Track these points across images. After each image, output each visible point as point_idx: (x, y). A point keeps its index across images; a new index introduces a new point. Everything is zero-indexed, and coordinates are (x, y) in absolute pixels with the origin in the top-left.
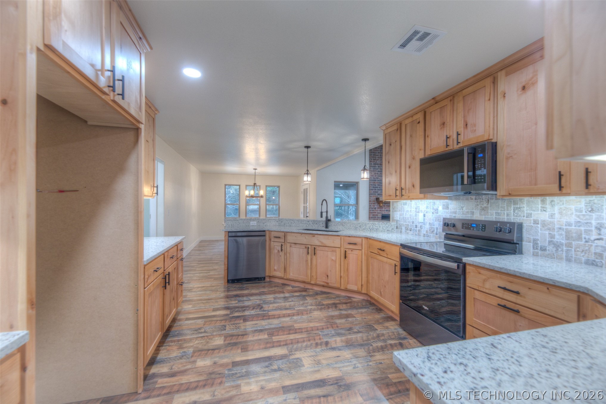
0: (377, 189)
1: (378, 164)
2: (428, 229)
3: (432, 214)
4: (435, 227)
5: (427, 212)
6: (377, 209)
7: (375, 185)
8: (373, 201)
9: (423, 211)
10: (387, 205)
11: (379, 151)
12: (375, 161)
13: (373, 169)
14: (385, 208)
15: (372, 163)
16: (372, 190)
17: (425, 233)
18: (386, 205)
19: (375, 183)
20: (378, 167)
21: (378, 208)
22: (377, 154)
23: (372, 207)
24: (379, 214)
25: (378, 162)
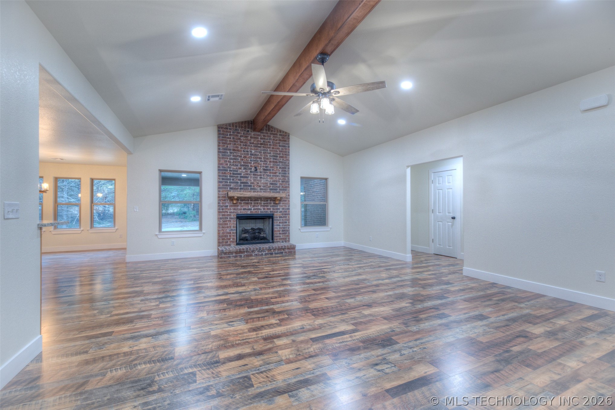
0: (229, 181)
1: (230, 150)
6: (228, 207)
7: (226, 176)
8: (222, 197)
10: (244, 202)
11: (232, 133)
12: (226, 145)
13: (222, 155)
14: (242, 206)
15: (221, 148)
16: (221, 182)
18: (242, 202)
19: (225, 173)
20: (231, 153)
21: (231, 206)
22: (229, 136)
23: (221, 205)
24: (232, 214)
25: (231, 147)
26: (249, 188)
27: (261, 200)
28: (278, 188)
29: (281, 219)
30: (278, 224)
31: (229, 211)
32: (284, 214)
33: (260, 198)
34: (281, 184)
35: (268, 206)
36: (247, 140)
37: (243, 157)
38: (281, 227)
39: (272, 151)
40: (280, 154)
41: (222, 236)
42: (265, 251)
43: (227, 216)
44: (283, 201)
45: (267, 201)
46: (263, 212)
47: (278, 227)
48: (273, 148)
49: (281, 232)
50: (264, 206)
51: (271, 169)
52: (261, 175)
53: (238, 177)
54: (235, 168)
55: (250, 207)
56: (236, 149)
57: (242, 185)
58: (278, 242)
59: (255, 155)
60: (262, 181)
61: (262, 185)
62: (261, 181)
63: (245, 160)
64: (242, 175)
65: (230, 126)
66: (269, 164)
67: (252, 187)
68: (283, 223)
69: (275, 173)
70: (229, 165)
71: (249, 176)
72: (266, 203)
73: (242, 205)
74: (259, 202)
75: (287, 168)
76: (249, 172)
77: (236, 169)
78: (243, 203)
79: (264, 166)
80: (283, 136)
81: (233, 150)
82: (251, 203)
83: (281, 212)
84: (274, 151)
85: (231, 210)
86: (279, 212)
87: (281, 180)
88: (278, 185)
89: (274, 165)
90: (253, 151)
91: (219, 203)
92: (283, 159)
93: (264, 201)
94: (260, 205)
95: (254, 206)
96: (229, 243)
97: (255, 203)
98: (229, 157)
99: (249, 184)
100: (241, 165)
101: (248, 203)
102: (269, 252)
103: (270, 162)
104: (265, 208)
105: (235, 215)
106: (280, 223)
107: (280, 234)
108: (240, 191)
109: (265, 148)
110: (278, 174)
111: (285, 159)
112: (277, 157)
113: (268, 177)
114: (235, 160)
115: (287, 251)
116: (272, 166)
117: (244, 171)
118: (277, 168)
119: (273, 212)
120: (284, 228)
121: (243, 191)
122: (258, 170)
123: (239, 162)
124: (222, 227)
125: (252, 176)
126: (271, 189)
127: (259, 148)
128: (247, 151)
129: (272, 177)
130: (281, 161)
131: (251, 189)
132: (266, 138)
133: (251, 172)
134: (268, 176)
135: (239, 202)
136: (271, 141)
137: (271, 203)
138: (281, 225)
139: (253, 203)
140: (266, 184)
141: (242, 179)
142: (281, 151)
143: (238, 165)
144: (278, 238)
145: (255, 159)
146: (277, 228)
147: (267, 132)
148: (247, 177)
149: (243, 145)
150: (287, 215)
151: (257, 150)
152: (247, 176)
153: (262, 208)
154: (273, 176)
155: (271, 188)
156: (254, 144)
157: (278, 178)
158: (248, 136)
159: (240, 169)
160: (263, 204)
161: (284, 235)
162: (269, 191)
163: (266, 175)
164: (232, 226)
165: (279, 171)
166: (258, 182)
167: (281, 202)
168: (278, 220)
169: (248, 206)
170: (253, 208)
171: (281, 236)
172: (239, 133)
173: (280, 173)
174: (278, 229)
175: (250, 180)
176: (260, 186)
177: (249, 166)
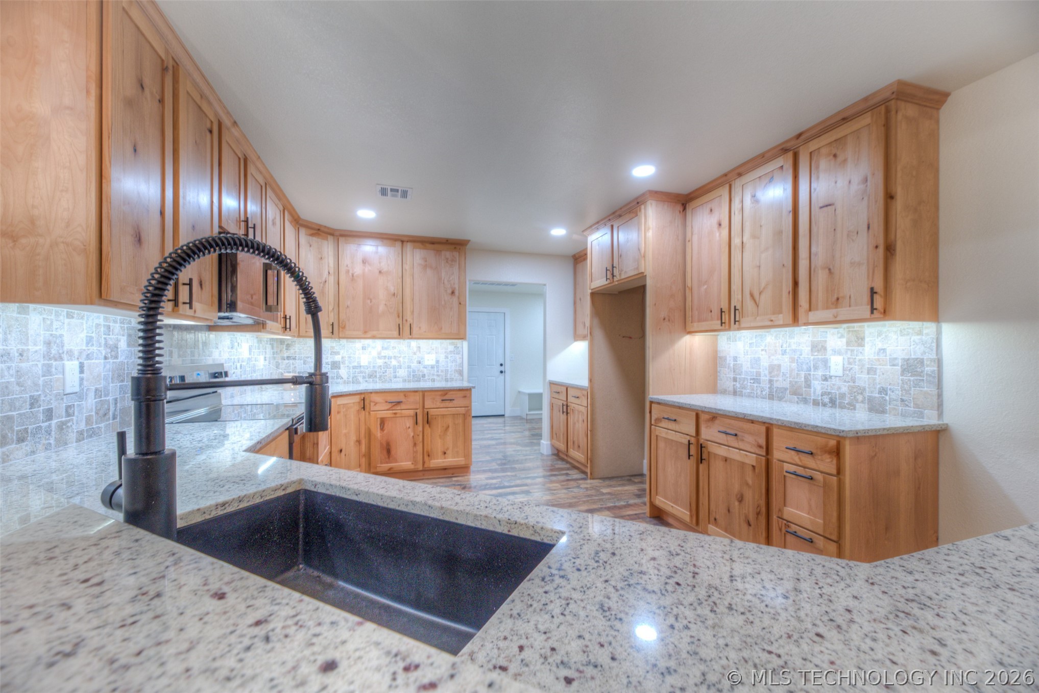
2: (92, 410)
3: (102, 361)
4: (110, 398)
5: (88, 357)
9: (76, 354)
17: (83, 426)
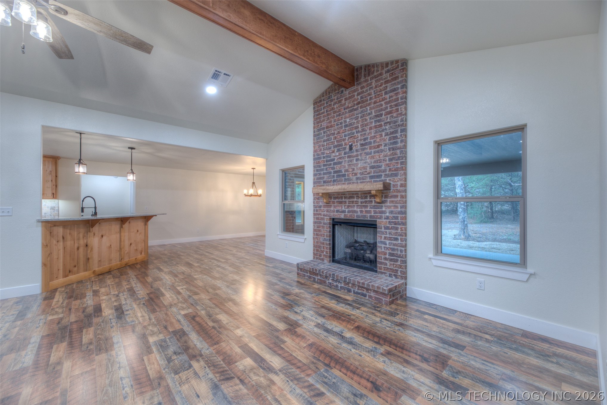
1: (323, 129)
6: (322, 208)
7: (320, 166)
11: (325, 105)
12: (320, 124)
13: (317, 139)
15: (316, 130)
19: (319, 162)
20: (324, 133)
22: (323, 111)
23: (316, 204)
24: (325, 217)
25: (324, 124)
26: (343, 178)
27: (358, 197)
28: (383, 174)
29: (388, 231)
30: (383, 240)
31: (322, 213)
32: (392, 222)
33: (356, 194)
34: (387, 165)
35: (366, 207)
36: (342, 105)
37: (337, 134)
38: (388, 246)
39: (374, 108)
40: (386, 108)
41: (316, 246)
42: (341, 283)
43: (321, 220)
44: (391, 197)
45: (366, 197)
46: (359, 217)
47: (383, 246)
48: (375, 103)
49: (387, 256)
50: (361, 207)
51: (372, 141)
52: (357, 155)
53: (331, 164)
54: (328, 152)
55: (343, 209)
56: (329, 125)
57: (335, 175)
58: (382, 273)
59: (351, 124)
60: (359, 166)
61: (359, 171)
62: (357, 164)
63: (339, 137)
64: (335, 161)
65: (323, 96)
66: (368, 134)
67: (347, 177)
68: (390, 239)
69: (378, 146)
70: (322, 150)
71: (343, 160)
72: (364, 202)
73: (335, 204)
74: (355, 200)
75: (399, 131)
76: (343, 154)
77: (330, 153)
78: (337, 202)
79: (361, 140)
80: (392, 70)
81: (327, 127)
82: (345, 202)
83: (387, 218)
84: (377, 106)
85: (324, 212)
86: (385, 219)
87: (387, 158)
88: (383, 168)
89: (376, 132)
90: (348, 120)
91: (314, 202)
92: (392, 116)
93: (362, 198)
94: (356, 205)
95: (349, 206)
96: (322, 257)
97: (349, 202)
98: (322, 140)
99: (343, 173)
100: (334, 147)
101: (341, 203)
102: (346, 286)
103: (371, 129)
104: (363, 210)
105: (328, 219)
106: (385, 238)
107: (386, 259)
108: (333, 185)
109: (364, 107)
110: (383, 148)
111: (395, 115)
112: (381, 115)
113: (368, 157)
114: (328, 141)
115: (372, 294)
116: (373, 135)
117: (337, 154)
118: (381, 135)
119: (375, 218)
120: (393, 249)
121: (336, 184)
122: (354, 148)
123: (332, 142)
124: (317, 234)
125: (347, 159)
126: (371, 177)
127: (355, 112)
128: (341, 123)
129: (373, 155)
130: (389, 120)
131: (345, 180)
132: (364, 90)
133: (345, 153)
134: (367, 154)
135: (332, 200)
136: (372, 91)
137: (371, 201)
138: (388, 243)
139: (347, 203)
140: (365, 168)
141: (335, 166)
142: (389, 102)
143: (331, 148)
144: (383, 266)
145: (349, 132)
146: (381, 247)
147: (367, 78)
148: (340, 163)
149: (337, 116)
150: (399, 224)
151: (352, 116)
152: (341, 161)
153: (359, 210)
154: (375, 152)
155: (372, 174)
156: (349, 108)
157: (383, 154)
158: (342, 100)
159: (333, 152)
160: (360, 204)
161: (392, 263)
162: (368, 180)
163: (365, 153)
164: (325, 234)
165: (385, 140)
166: (353, 167)
167: (389, 200)
168: (383, 234)
169: (342, 206)
170: (347, 210)
171: (388, 264)
172: (332, 101)
173: (385, 145)
174: (383, 250)
175: (345, 167)
176: (356, 174)
177: (344, 144)
